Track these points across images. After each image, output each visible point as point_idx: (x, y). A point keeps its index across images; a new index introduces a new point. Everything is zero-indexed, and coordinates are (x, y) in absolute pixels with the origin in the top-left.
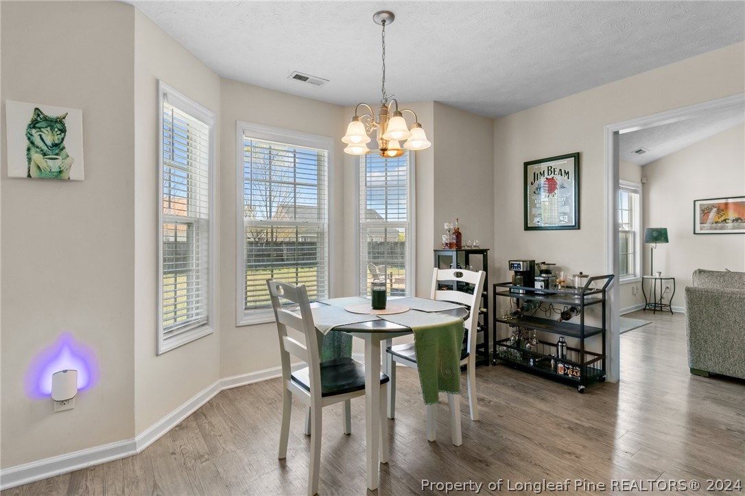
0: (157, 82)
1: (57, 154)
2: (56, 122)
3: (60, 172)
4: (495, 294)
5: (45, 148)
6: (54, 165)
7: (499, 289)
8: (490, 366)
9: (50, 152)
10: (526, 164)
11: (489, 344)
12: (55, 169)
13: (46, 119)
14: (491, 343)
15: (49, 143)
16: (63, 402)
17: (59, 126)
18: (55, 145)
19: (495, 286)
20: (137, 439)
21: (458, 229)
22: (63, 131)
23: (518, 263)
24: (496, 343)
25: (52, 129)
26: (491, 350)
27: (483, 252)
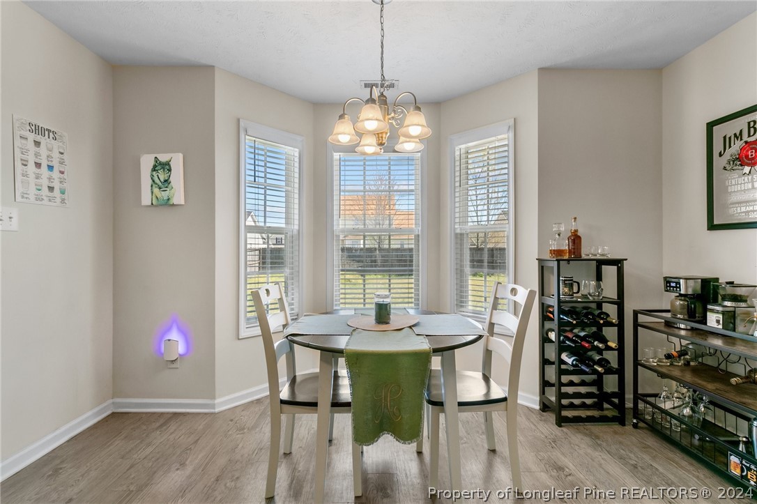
0: (239, 120)
1: (167, 187)
2: (166, 164)
3: (168, 199)
4: (636, 325)
5: (160, 184)
6: (165, 195)
7: (642, 318)
8: (629, 428)
9: (163, 186)
10: (710, 126)
11: (627, 396)
12: (166, 198)
13: (161, 164)
14: (629, 396)
15: (162, 180)
16: (173, 362)
17: (167, 167)
18: (166, 181)
19: (636, 313)
20: (217, 401)
21: (576, 231)
22: (170, 170)
23: (676, 280)
24: (637, 397)
25: (164, 168)
26: (629, 405)
27: (618, 263)
